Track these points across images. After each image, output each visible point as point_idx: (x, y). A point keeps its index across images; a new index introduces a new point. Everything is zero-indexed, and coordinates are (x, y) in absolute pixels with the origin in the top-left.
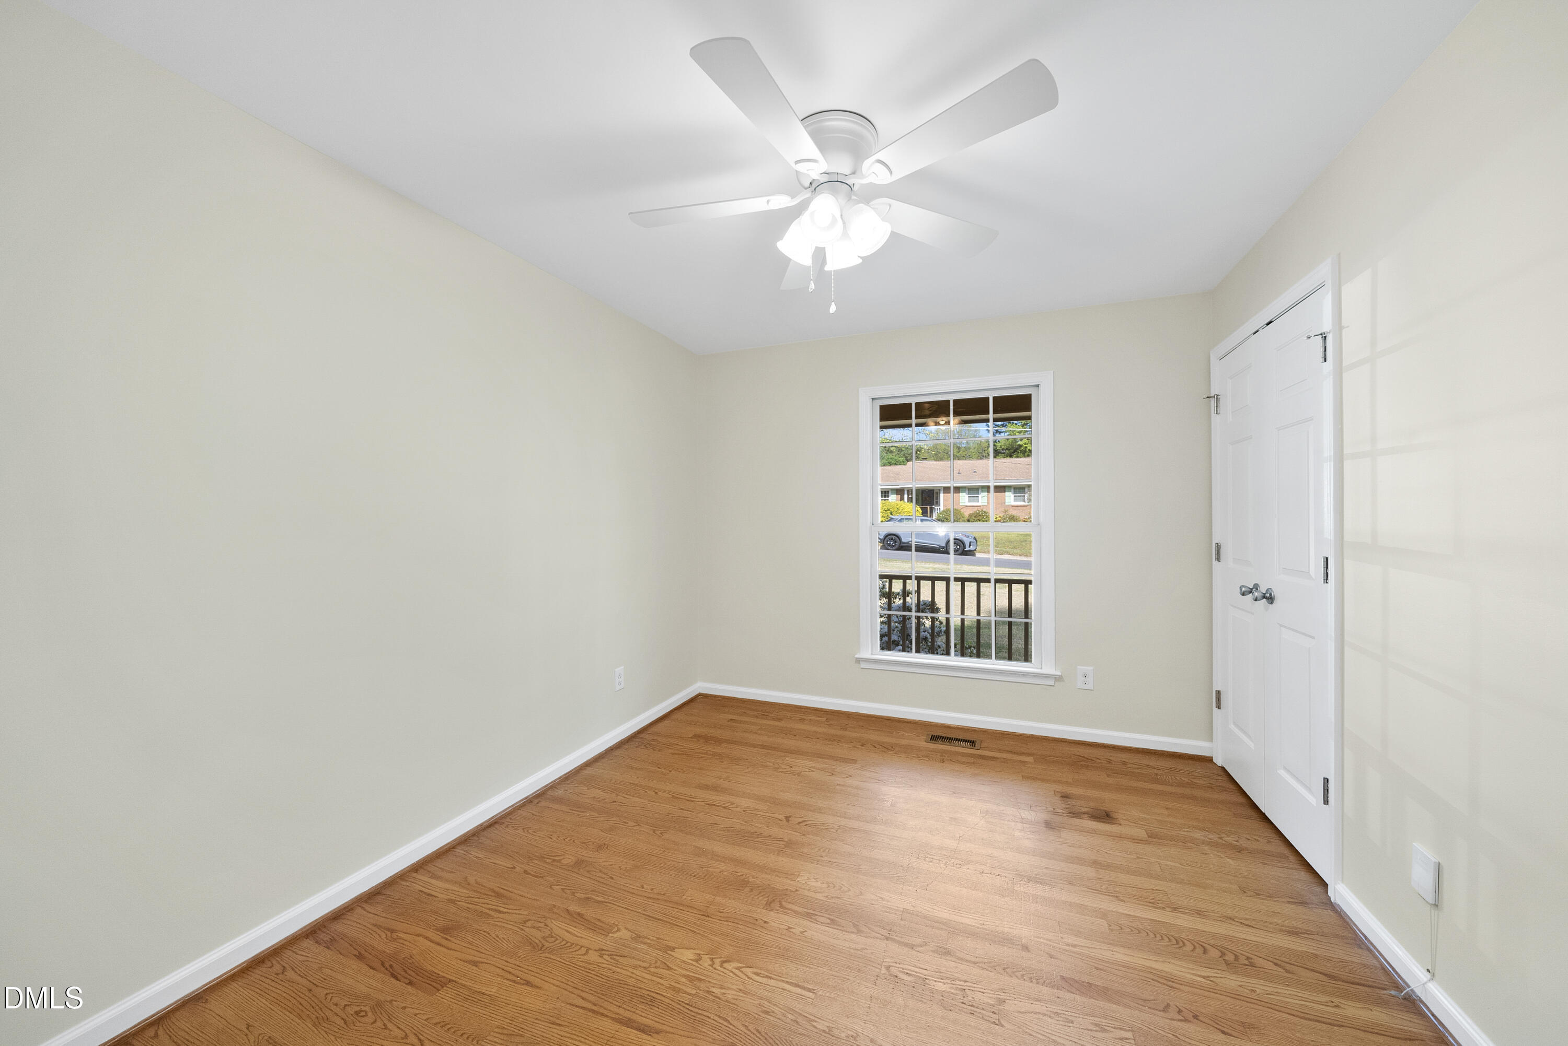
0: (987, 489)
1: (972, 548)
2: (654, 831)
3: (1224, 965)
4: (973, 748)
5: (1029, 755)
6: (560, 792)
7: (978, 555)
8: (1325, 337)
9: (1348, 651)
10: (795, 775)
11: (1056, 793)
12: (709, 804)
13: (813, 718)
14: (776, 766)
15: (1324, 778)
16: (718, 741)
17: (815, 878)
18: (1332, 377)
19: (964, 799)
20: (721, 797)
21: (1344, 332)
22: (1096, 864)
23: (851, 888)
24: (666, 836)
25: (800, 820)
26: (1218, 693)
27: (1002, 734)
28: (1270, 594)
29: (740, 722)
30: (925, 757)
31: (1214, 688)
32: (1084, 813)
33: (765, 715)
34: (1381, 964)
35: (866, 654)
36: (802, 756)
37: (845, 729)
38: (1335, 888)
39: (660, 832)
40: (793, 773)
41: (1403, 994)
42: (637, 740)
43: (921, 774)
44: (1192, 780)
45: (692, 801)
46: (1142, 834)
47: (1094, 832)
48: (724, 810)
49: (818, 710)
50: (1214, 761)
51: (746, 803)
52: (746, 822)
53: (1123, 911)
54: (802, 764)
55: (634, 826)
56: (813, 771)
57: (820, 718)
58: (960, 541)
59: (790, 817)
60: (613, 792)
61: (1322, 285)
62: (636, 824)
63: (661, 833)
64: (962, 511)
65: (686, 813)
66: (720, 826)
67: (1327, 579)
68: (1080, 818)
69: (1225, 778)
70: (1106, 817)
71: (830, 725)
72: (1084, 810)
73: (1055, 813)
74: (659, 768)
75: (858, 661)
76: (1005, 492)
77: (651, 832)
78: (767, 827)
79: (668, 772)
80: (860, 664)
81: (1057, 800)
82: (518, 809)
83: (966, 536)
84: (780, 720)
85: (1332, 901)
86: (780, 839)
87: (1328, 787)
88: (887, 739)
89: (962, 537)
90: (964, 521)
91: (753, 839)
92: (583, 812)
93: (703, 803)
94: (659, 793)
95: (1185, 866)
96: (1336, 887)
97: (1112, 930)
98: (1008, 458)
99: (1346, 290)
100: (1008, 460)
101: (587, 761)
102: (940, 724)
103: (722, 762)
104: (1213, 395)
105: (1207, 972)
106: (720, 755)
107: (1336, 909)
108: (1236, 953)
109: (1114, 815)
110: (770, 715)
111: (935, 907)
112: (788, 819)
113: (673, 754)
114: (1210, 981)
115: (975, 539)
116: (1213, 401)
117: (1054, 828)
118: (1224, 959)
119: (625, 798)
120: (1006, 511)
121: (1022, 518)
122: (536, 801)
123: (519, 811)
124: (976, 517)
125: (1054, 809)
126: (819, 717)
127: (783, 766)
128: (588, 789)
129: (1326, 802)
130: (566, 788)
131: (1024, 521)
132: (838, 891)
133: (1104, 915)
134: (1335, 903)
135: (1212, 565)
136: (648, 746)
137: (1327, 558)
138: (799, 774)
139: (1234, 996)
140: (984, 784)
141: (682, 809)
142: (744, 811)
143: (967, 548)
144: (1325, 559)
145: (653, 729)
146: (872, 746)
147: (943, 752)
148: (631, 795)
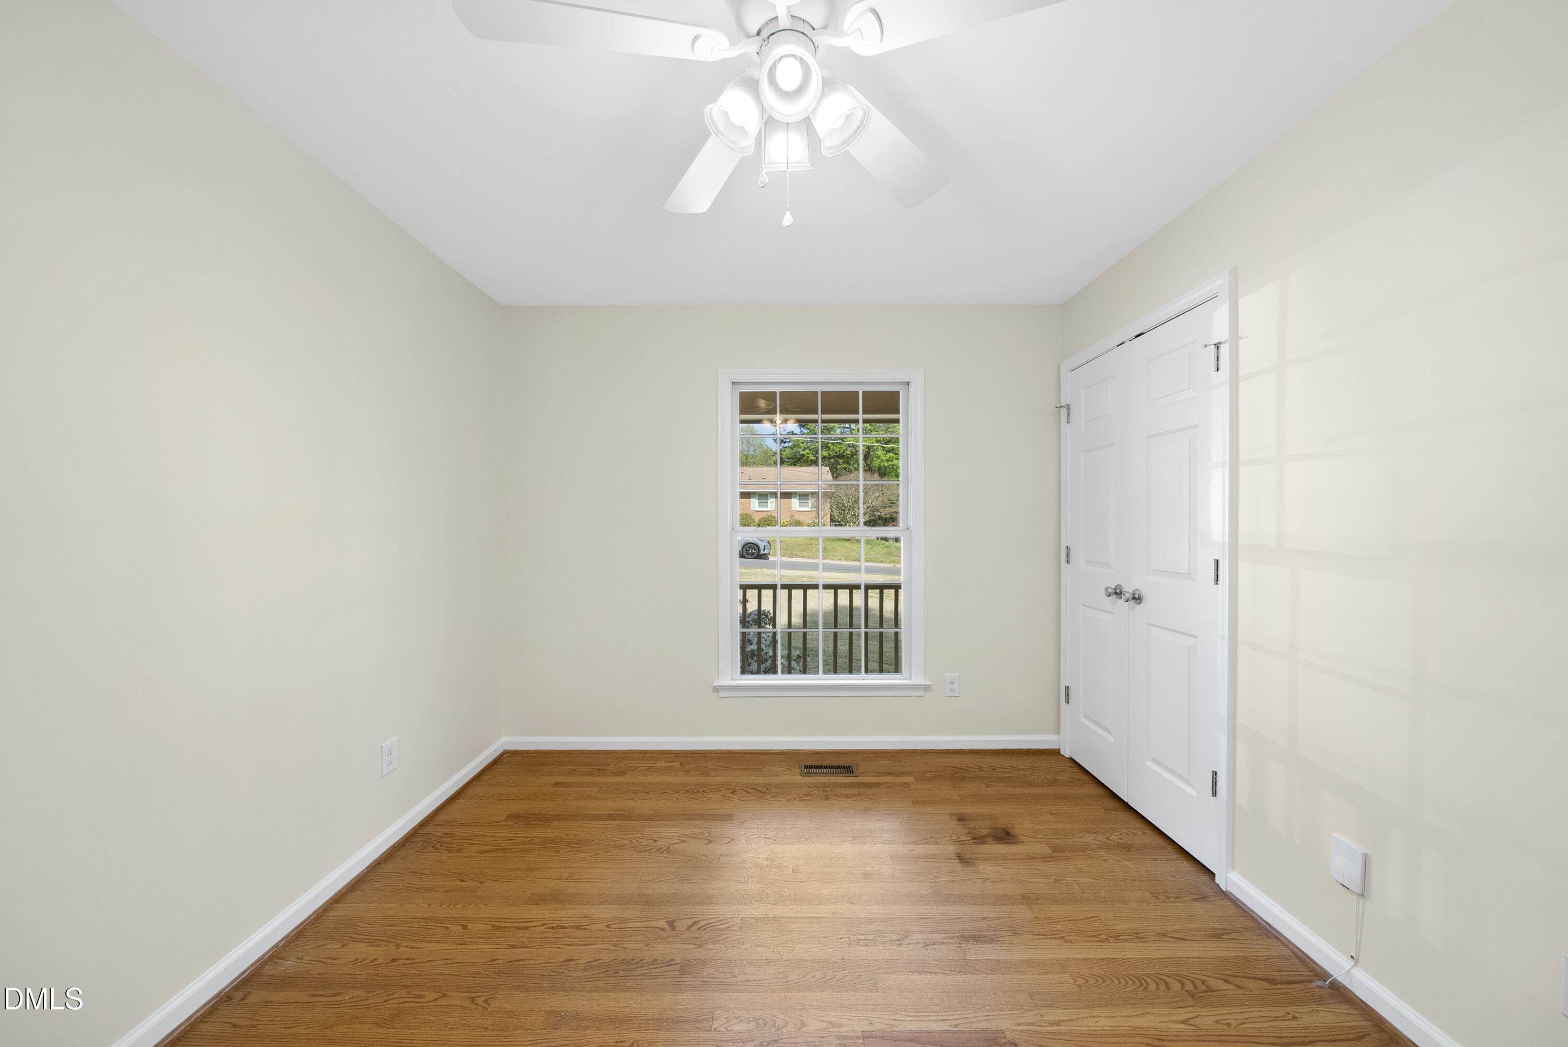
0: (774, 495)
1: (766, 552)
2: (473, 1000)
3: (1190, 999)
4: (849, 774)
5: (909, 774)
6: (288, 965)
7: (771, 558)
8: (1218, 347)
9: (1241, 649)
10: (662, 852)
11: (951, 815)
12: (553, 928)
13: (664, 764)
14: (635, 843)
15: (1213, 772)
16: (545, 819)
17: (736, 1015)
18: (1228, 385)
19: (868, 844)
20: (568, 911)
21: (1241, 342)
22: (1029, 900)
23: (788, 1020)
24: (495, 1004)
25: (690, 922)
26: (1067, 688)
27: (874, 753)
28: (1139, 595)
29: (569, 785)
30: (807, 795)
31: (1061, 683)
32: (986, 836)
33: (602, 771)
34: (1293, 952)
35: (725, 681)
36: (663, 822)
37: (707, 774)
38: (1226, 876)
39: (483, 999)
40: (660, 850)
41: (1327, 983)
42: (420, 839)
43: (810, 820)
44: (1055, 777)
45: (526, 928)
46: (1044, 850)
47: (1005, 858)
48: (578, 932)
49: (667, 753)
50: (1061, 753)
51: (607, 912)
52: (615, 946)
53: (1078, 956)
54: (668, 833)
55: (436, 1000)
56: (684, 841)
57: (673, 764)
58: (755, 545)
59: (674, 921)
60: (390, 942)
61: (1215, 296)
62: (440, 995)
63: (486, 1002)
64: (752, 515)
65: (519, 953)
66: (578, 962)
67: (1217, 581)
68: (984, 843)
69: (1077, 770)
70: (1005, 836)
71: (688, 772)
72: (985, 832)
73: (961, 842)
74: (462, 881)
75: (717, 689)
76: (791, 498)
77: (468, 1004)
78: (648, 946)
79: (478, 884)
80: (718, 692)
81: (955, 824)
82: (201, 1021)
83: (762, 541)
84: (622, 773)
85: (1224, 890)
86: (671, 963)
87: (1216, 779)
88: (759, 780)
89: (757, 541)
90: (754, 526)
91: (632, 973)
92: (337, 994)
93: (543, 929)
94: (470, 926)
95: (1098, 880)
96: (1228, 875)
97: (1079, 986)
98: (793, 467)
99: (1245, 303)
100: (793, 468)
101: (336, 894)
102: (809, 750)
103: (558, 852)
104: (1065, 405)
105: (1183, 1014)
106: (552, 841)
107: (1231, 898)
108: (1192, 979)
109: (1013, 832)
110: (608, 768)
111: (896, 1017)
112: (672, 924)
113: (481, 852)
114: (1191, 1025)
115: (769, 543)
116: (1064, 412)
117: (968, 862)
118: (1186, 991)
119: (412, 947)
120: (792, 516)
121: (806, 523)
122: (240, 995)
123: (202, 1025)
124: (765, 521)
125: (958, 838)
126: (670, 762)
127: (645, 842)
128: (343, 946)
129: (1215, 794)
130: (300, 954)
131: (808, 526)
132: (773, 1030)
133: (1063, 966)
134: (1228, 892)
135: (1059, 568)
136: (438, 846)
137: (1217, 561)
138: (668, 850)
139: (1220, 1038)
140: (879, 820)
141: (513, 947)
142: (607, 926)
143: (762, 552)
144: (1216, 561)
145: (441, 818)
146: (744, 792)
147: (824, 786)
148: (421, 941)
